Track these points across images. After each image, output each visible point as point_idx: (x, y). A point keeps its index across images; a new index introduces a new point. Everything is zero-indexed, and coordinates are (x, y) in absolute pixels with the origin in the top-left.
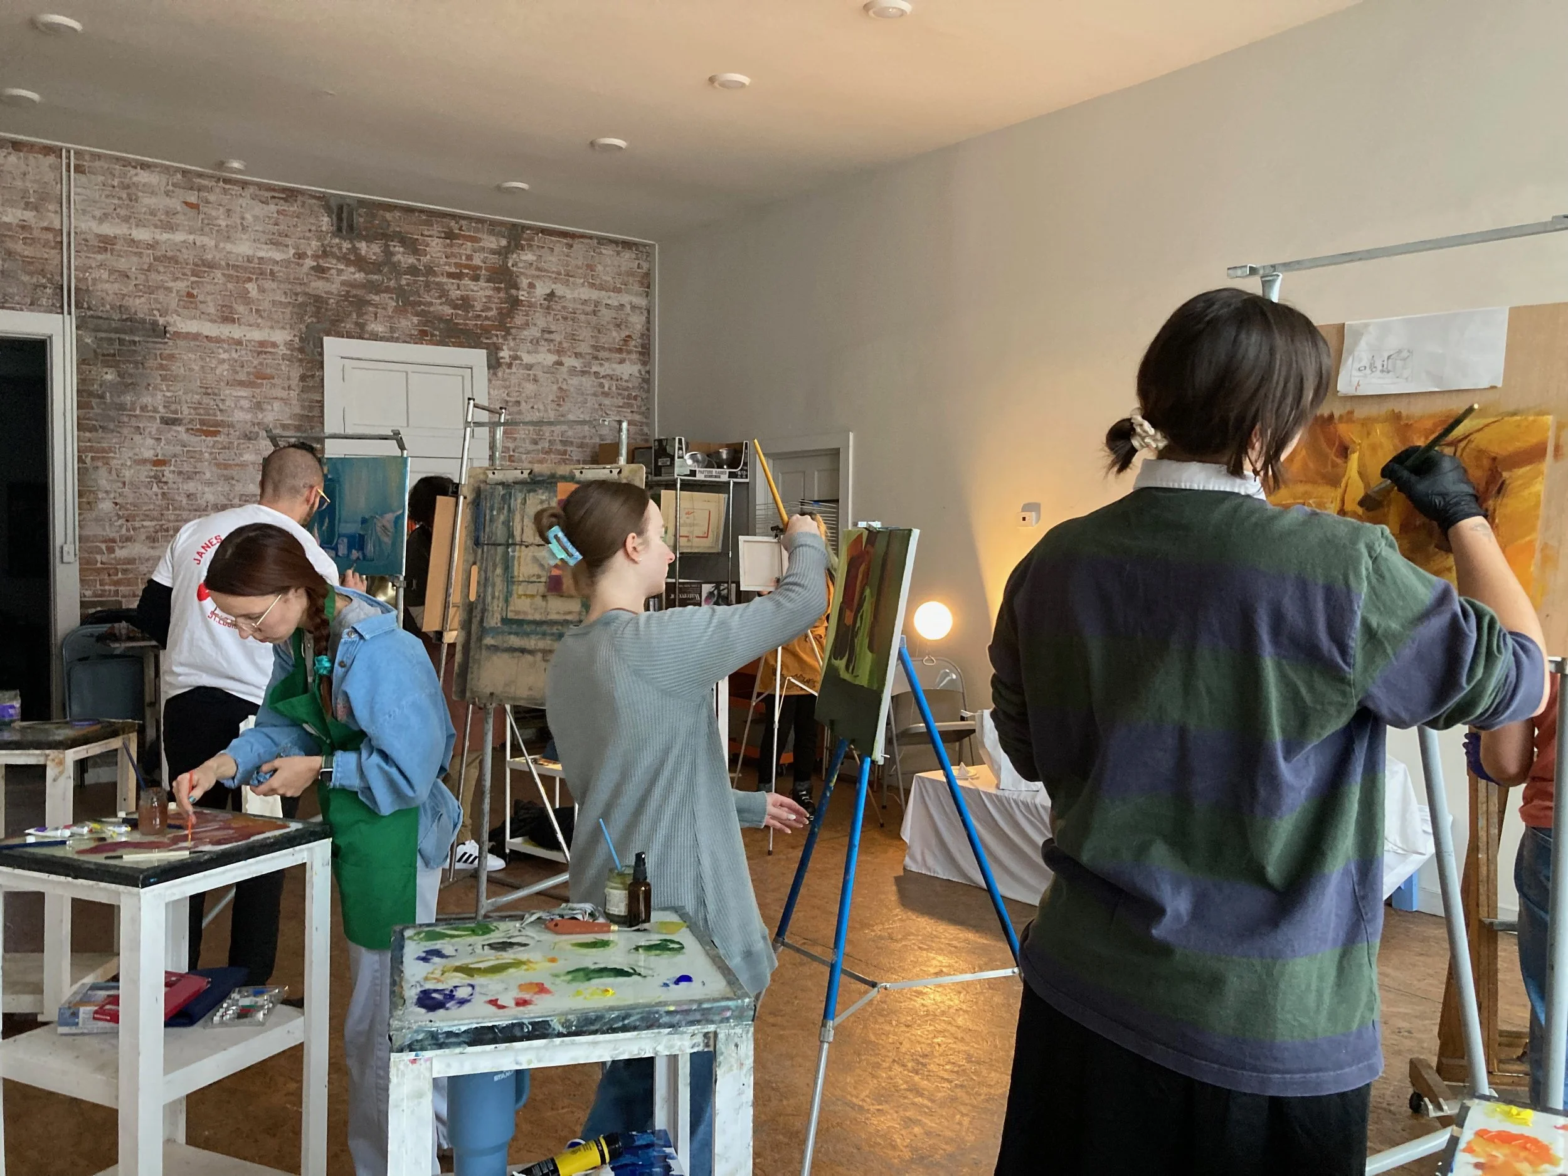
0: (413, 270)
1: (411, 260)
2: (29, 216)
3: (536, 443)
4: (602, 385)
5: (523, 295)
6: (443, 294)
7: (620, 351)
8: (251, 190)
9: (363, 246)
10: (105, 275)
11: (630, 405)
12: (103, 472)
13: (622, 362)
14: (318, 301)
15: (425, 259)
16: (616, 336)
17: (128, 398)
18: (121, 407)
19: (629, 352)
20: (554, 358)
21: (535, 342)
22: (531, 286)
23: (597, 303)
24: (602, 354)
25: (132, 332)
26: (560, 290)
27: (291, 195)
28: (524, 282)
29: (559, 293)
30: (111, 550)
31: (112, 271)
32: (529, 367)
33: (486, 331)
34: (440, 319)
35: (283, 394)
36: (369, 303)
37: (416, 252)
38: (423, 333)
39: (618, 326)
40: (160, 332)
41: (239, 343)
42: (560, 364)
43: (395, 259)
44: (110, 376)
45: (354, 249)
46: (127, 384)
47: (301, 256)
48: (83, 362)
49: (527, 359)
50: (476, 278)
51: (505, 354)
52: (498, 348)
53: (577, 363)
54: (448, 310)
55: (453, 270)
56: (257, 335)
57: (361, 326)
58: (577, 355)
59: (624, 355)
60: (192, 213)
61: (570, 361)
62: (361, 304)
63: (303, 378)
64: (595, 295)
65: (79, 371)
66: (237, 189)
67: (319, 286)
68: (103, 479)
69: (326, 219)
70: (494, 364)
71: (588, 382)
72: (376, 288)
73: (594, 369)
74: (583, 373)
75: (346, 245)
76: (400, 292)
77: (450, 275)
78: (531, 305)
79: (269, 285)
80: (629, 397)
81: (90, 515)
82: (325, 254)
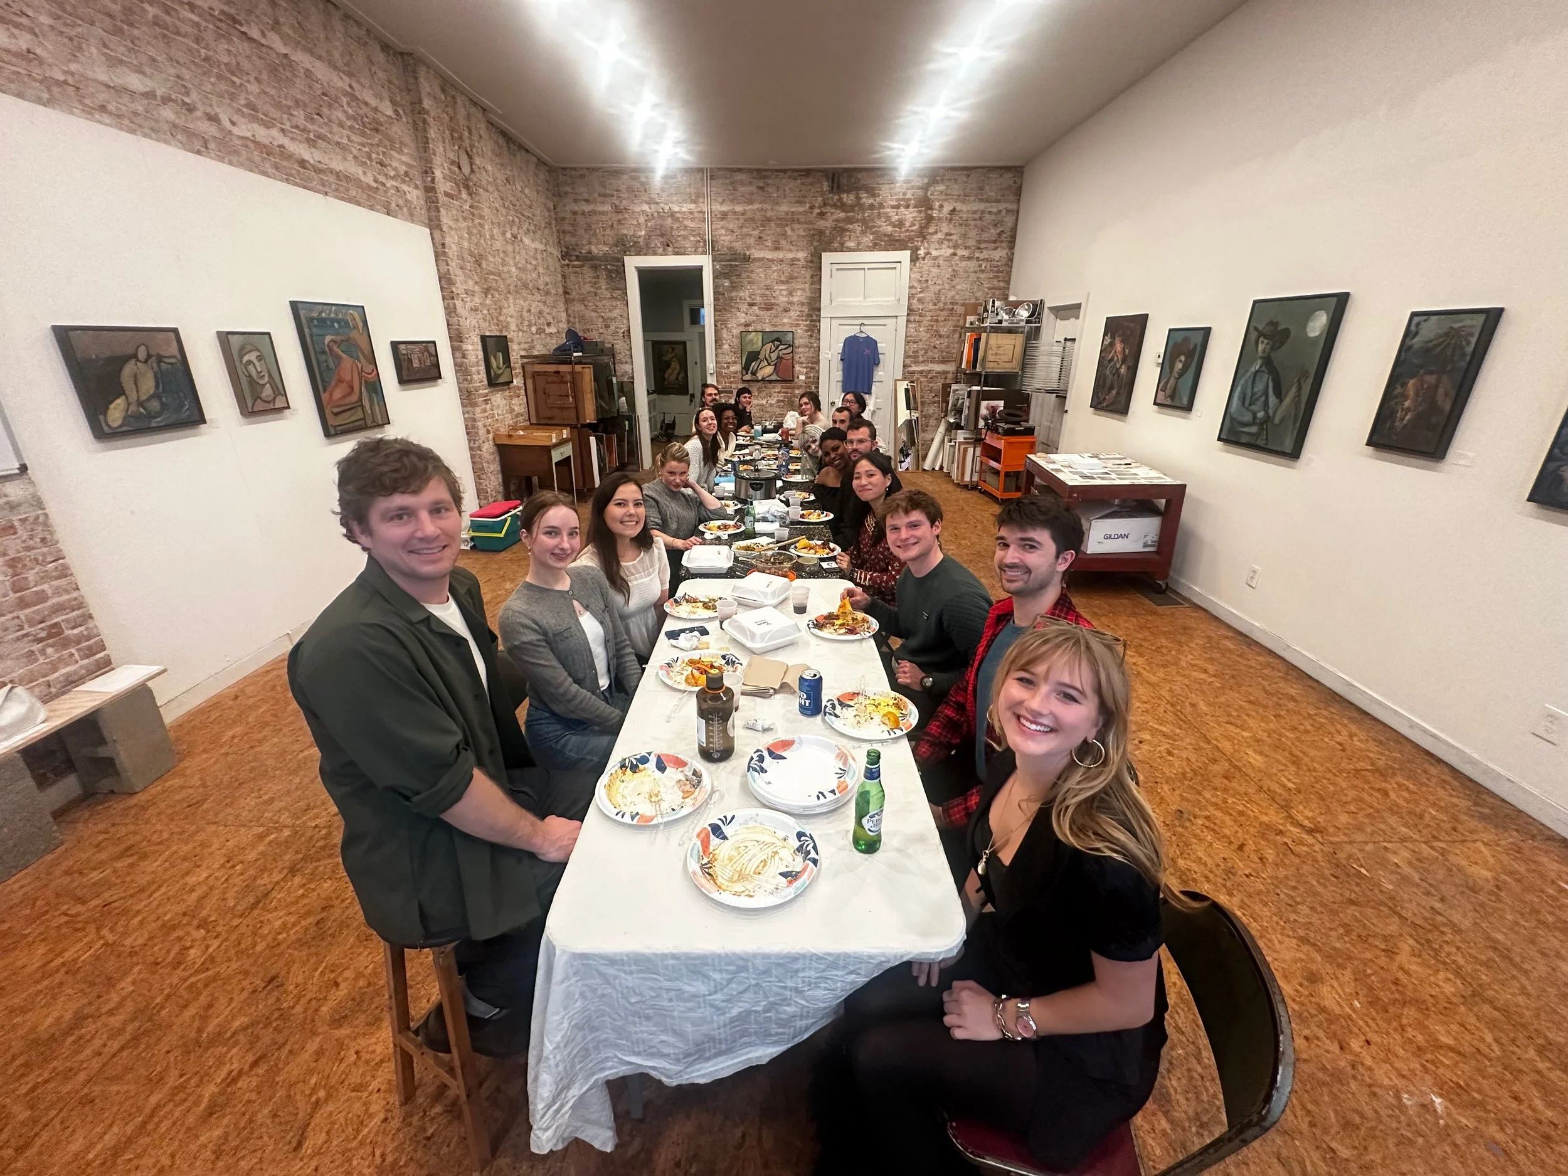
0: (872, 207)
1: (871, 201)
2: (692, 206)
3: (935, 305)
4: (980, 266)
5: (935, 214)
6: (888, 218)
7: (995, 242)
8: (789, 173)
9: (844, 196)
10: (723, 232)
11: (997, 277)
12: (725, 331)
13: (996, 249)
14: (821, 232)
15: (878, 199)
16: (993, 232)
17: (734, 294)
18: (731, 299)
19: (1002, 242)
20: (952, 251)
21: (941, 242)
22: (941, 206)
23: (983, 212)
24: (982, 246)
25: (735, 260)
26: (959, 206)
27: (808, 172)
28: (937, 204)
29: (958, 209)
31: (727, 229)
32: (935, 258)
33: (911, 239)
34: (886, 235)
35: (802, 286)
36: (846, 230)
37: (874, 196)
38: (875, 244)
39: (995, 225)
40: (747, 259)
41: (782, 261)
42: (955, 254)
43: (863, 201)
44: (727, 284)
45: (840, 199)
46: (734, 287)
47: (812, 207)
48: (715, 277)
49: (934, 253)
50: (907, 207)
51: (921, 252)
52: (918, 249)
53: (966, 253)
54: (890, 229)
55: (895, 203)
56: (790, 255)
57: (842, 244)
58: (966, 248)
59: (998, 244)
60: (760, 192)
61: (960, 252)
62: (844, 230)
63: (812, 277)
64: (982, 206)
65: (714, 282)
66: (781, 174)
67: (822, 224)
68: (725, 334)
69: (826, 183)
70: (914, 259)
71: (972, 265)
72: (849, 221)
73: (977, 255)
74: (969, 258)
75: (836, 197)
76: (864, 221)
77: (893, 207)
78: (940, 219)
79: (797, 226)
80: (998, 272)
81: (720, 351)
82: (825, 205)
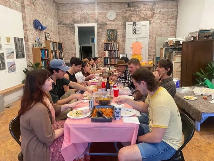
0: (139, 11)
1: (138, 9)
2: (92, 12)
3: (156, 34)
4: (168, 24)
5: (155, 12)
6: (143, 13)
7: (172, 18)
8: (117, 3)
9: (131, 8)
10: (100, 17)
11: (173, 27)
13: (172, 20)
14: (125, 17)
15: (140, 9)
16: (171, 16)
17: (103, 33)
18: (102, 34)
19: (174, 18)
20: (160, 21)
21: (157, 19)
22: (157, 10)
23: (168, 11)
24: (168, 19)
25: (103, 24)
26: (162, 10)
27: (122, 3)
28: (156, 10)
29: (161, 11)
30: (101, 51)
31: (101, 17)
32: (156, 23)
33: (149, 18)
34: (142, 17)
35: (121, 31)
36: (132, 16)
37: (139, 8)
38: (140, 20)
39: (172, 14)
40: (106, 24)
41: (115, 24)
42: (161, 22)
43: (136, 9)
44: (101, 30)
45: (130, 9)
46: (103, 31)
47: (123, 11)
48: (98, 29)
49: (156, 21)
50: (148, 10)
51: (152, 21)
52: (151, 21)
53: (164, 21)
54: (144, 16)
55: (144, 10)
56: (117, 23)
57: (131, 20)
58: (164, 20)
59: (173, 19)
60: (110, 8)
61: (163, 21)
62: (131, 17)
63: (123, 28)
64: (168, 10)
66: (115, 4)
67: (126, 15)
68: (100, 43)
69: (127, 5)
70: (150, 23)
71: (166, 24)
72: (133, 14)
73: (167, 22)
74: (165, 23)
75: (129, 9)
76: (137, 14)
77: (144, 11)
78: (157, 13)
79: (119, 16)
80: (173, 26)
81: (99, 47)
82: (126, 10)
